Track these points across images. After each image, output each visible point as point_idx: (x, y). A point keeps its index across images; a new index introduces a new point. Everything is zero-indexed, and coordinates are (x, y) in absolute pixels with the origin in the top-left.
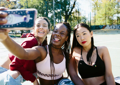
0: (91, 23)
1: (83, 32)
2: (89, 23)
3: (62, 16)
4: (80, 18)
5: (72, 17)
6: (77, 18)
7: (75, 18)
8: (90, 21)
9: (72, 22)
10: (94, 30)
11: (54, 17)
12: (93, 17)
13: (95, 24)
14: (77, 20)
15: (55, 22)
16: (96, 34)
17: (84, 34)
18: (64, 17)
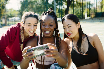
0: (97, 10)
1: (68, 25)
2: (94, 10)
3: (64, 2)
4: (84, 4)
5: (75, 3)
6: (80, 4)
7: (79, 4)
8: (95, 8)
9: (75, 8)
10: (100, 18)
11: (55, 4)
12: (100, 3)
13: (101, 11)
14: (81, 6)
15: (56, 9)
16: (102, 22)
17: (69, 27)
18: (66, 3)
